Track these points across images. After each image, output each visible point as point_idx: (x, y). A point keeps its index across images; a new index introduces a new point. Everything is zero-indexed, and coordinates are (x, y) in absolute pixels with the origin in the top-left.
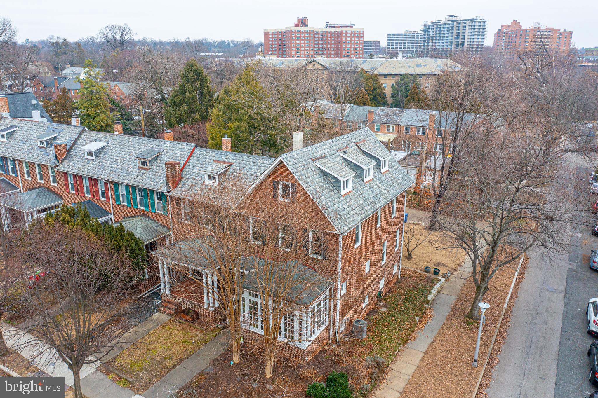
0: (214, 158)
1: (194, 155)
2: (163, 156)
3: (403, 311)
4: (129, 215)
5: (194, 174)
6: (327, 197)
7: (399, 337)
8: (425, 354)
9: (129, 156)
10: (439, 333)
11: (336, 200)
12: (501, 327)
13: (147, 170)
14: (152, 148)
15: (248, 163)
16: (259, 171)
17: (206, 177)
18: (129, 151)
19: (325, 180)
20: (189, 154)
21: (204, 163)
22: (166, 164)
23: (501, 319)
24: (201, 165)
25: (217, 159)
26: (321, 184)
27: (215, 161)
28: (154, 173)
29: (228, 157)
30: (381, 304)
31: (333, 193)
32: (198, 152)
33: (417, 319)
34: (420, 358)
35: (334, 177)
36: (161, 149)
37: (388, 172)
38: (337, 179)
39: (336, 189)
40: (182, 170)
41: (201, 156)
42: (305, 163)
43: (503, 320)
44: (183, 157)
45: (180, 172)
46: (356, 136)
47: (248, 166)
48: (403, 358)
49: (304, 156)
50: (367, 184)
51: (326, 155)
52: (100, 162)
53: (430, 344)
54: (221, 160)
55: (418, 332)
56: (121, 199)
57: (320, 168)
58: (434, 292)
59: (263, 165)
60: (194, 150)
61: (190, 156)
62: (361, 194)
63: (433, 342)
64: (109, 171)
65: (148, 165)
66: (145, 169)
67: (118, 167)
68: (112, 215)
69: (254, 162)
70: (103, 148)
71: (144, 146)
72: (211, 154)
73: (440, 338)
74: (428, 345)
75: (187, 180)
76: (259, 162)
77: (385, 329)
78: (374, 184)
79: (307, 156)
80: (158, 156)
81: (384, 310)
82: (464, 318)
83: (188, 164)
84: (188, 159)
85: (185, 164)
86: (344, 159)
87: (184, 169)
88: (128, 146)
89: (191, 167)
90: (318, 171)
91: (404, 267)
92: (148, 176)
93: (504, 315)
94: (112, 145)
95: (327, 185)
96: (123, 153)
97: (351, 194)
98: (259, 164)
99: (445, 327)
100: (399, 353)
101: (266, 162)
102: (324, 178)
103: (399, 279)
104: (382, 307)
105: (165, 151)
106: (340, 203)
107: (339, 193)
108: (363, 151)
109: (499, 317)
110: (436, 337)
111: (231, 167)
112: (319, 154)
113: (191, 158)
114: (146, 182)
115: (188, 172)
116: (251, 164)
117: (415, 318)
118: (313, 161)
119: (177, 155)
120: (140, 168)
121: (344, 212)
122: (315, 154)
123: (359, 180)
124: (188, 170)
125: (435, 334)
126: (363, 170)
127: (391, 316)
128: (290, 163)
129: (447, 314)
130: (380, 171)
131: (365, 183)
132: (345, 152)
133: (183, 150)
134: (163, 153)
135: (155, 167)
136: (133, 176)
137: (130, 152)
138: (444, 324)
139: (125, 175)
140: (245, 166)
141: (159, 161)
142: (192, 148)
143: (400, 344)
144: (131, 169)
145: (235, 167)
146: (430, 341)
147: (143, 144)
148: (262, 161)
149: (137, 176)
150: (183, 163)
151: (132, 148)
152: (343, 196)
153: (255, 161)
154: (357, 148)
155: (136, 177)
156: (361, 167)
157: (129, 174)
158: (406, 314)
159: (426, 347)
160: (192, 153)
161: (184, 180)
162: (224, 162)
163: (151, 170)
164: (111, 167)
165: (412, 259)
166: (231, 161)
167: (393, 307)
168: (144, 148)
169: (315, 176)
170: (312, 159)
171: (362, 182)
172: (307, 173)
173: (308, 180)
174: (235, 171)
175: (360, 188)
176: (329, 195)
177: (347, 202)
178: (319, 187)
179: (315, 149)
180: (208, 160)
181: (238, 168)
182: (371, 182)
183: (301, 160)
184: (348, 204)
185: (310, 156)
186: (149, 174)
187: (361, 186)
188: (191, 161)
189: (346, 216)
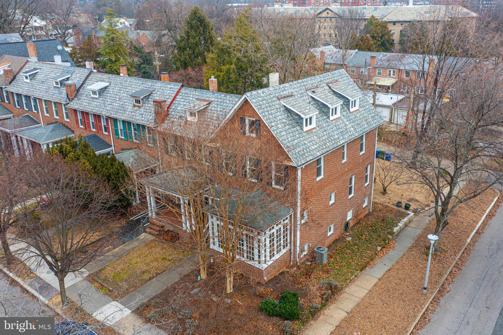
0: (197, 97)
1: (180, 94)
2: (154, 95)
3: (367, 241)
4: (126, 147)
5: (179, 111)
6: (288, 132)
7: (357, 264)
8: (380, 280)
9: (126, 95)
10: (397, 262)
11: (297, 136)
12: (459, 259)
13: (140, 107)
14: (146, 87)
15: (225, 101)
17: (188, 114)
18: (127, 90)
19: (288, 117)
20: (176, 93)
21: (188, 101)
22: (154, 101)
23: (462, 252)
24: (185, 103)
25: (199, 97)
26: (284, 121)
27: (197, 99)
28: (145, 110)
29: (208, 96)
30: (348, 234)
31: (295, 129)
32: (184, 91)
33: (379, 248)
34: (373, 284)
35: (297, 115)
36: (153, 88)
37: (358, 112)
38: (300, 116)
39: (299, 125)
40: (168, 108)
41: (186, 95)
42: (270, 101)
43: (463, 253)
44: (171, 96)
45: (166, 109)
46: (329, 77)
47: (225, 104)
48: (357, 283)
49: (270, 94)
50: (334, 121)
51: (293, 94)
52: (102, 100)
53: (387, 271)
54: (202, 98)
55: (378, 261)
56: (120, 134)
57: (285, 106)
58: (401, 225)
60: (180, 89)
61: (177, 94)
62: (325, 131)
63: (389, 270)
64: (109, 108)
65: (141, 103)
66: (138, 106)
67: (117, 105)
68: (113, 148)
69: (230, 101)
70: (106, 88)
71: (139, 86)
72: (194, 93)
73: (397, 266)
74: (385, 272)
75: (172, 116)
76: (235, 101)
77: (346, 256)
78: (341, 122)
79: (273, 95)
80: (149, 95)
81: (349, 239)
82: (424, 250)
83: (174, 102)
84: (175, 98)
85: (172, 102)
86: (312, 98)
87: (171, 107)
88: (126, 86)
89: (176, 105)
92: (140, 112)
93: (466, 249)
94: (113, 85)
95: (290, 122)
96: (122, 92)
97: (313, 131)
99: (404, 257)
100: (355, 278)
102: (288, 115)
103: (370, 212)
104: (347, 236)
105: (156, 90)
106: (301, 139)
107: (302, 129)
108: (334, 91)
109: (459, 250)
110: (393, 266)
111: (211, 105)
112: (286, 93)
113: (178, 97)
114: (138, 118)
115: (173, 109)
116: (228, 102)
117: (376, 248)
118: (279, 100)
119: (165, 94)
120: (134, 106)
121: (304, 147)
122: (282, 93)
123: (325, 117)
124: (174, 107)
125: (393, 263)
126: (329, 108)
127: (355, 245)
128: (254, 101)
129: (410, 245)
130: (349, 110)
131: (331, 121)
132: (313, 92)
133: (171, 89)
134: (154, 92)
135: (147, 105)
136: (128, 113)
137: (127, 92)
138: (404, 255)
139: (121, 112)
140: (222, 104)
141: (150, 100)
142: (179, 88)
143: (358, 270)
144: (127, 106)
145: (213, 105)
146: (387, 268)
147: (138, 84)
149: (132, 112)
150: (170, 100)
151: (129, 88)
152: (305, 132)
153: (231, 99)
154: (328, 88)
155: (130, 113)
156: (327, 106)
157: (125, 111)
158: (370, 244)
159: (382, 274)
160: (178, 92)
161: (169, 116)
162: (205, 100)
163: (143, 107)
164: (111, 105)
165: (387, 194)
166: (210, 99)
167: (359, 237)
168: (139, 87)
169: (279, 113)
170: (278, 97)
171: (328, 120)
172: (271, 110)
173: (271, 116)
174: (213, 108)
175: (325, 125)
176: (290, 131)
177: (309, 138)
178: (282, 123)
179: (283, 89)
180: (191, 99)
181: (216, 106)
182: (338, 120)
183: (265, 98)
184: (309, 139)
185: (277, 95)
186: (141, 111)
187: (327, 124)
188: (177, 99)
189: (305, 151)
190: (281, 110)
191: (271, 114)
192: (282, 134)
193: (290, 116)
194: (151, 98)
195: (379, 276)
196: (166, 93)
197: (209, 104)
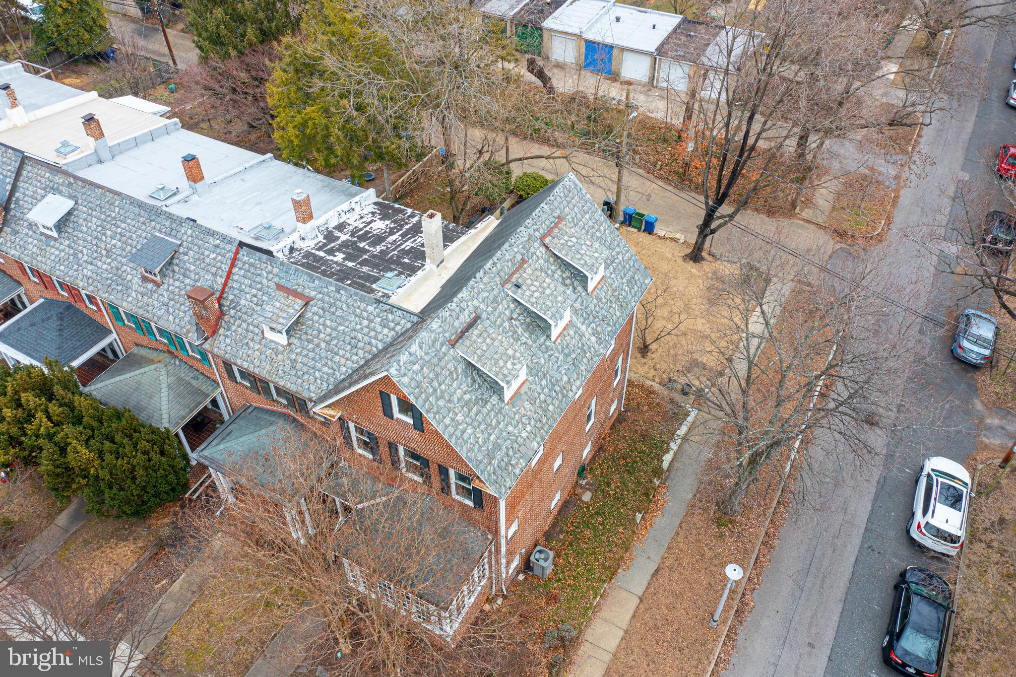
0: (276, 280)
1: (239, 264)
3: (618, 499)
4: (145, 344)
5: (244, 309)
6: (476, 424)
8: (641, 600)
9: (119, 244)
10: (669, 548)
11: (494, 422)
12: (772, 522)
13: (158, 285)
14: (160, 231)
15: (339, 304)
16: (359, 327)
17: (266, 327)
18: (119, 230)
19: (474, 381)
20: (229, 262)
21: (259, 286)
23: (776, 502)
24: (254, 291)
25: (283, 282)
26: (467, 397)
27: (279, 287)
28: (172, 296)
29: (300, 281)
30: (584, 483)
31: (489, 406)
32: (246, 259)
33: (639, 516)
34: (631, 612)
36: (175, 237)
37: (603, 283)
38: (497, 383)
39: (494, 392)
41: (252, 270)
42: (435, 360)
43: (779, 502)
44: (220, 268)
45: (217, 306)
46: (544, 217)
47: (339, 313)
48: (605, 613)
49: (434, 342)
50: (559, 341)
51: (478, 311)
52: (69, 246)
53: (653, 575)
54: (289, 285)
55: (637, 548)
56: (124, 318)
57: (464, 359)
58: (674, 446)
59: (365, 314)
60: (237, 253)
61: (233, 265)
62: (544, 376)
63: (657, 571)
64: (89, 273)
66: (154, 282)
67: (105, 266)
68: (114, 335)
69: (348, 305)
70: (69, 213)
71: (143, 223)
72: (270, 267)
73: (668, 563)
74: (649, 578)
75: (232, 321)
76: (359, 307)
78: (572, 333)
79: (441, 340)
81: (587, 497)
83: (230, 284)
84: (229, 273)
85: (225, 284)
86: (516, 301)
87: (225, 295)
88: (115, 218)
89: (236, 292)
90: (461, 367)
91: (633, 375)
92: (162, 299)
94: (85, 209)
95: (479, 392)
96: (109, 233)
97: (522, 390)
98: (358, 311)
99: (682, 533)
100: (601, 602)
101: (370, 308)
103: (620, 414)
104: (584, 488)
106: (501, 426)
107: (501, 399)
108: (555, 256)
109: (772, 499)
110: (663, 558)
111: (309, 307)
112: (465, 318)
113: (235, 270)
114: (159, 313)
115: (232, 301)
116: (344, 307)
117: (634, 517)
118: (453, 346)
119: (207, 260)
120: (145, 279)
121: (508, 443)
122: (457, 324)
123: (543, 340)
124: (231, 297)
125: (663, 550)
126: (550, 325)
127: (597, 513)
129: (690, 496)
130: (587, 290)
131: (555, 342)
132: (518, 286)
133: (218, 251)
134: (181, 250)
135: (171, 281)
136: (134, 295)
137: (121, 235)
138: (681, 526)
139: (120, 288)
140: (333, 309)
141: (176, 269)
142: (234, 249)
143: (604, 581)
144: (130, 277)
145: (315, 309)
146: (652, 567)
147: (142, 219)
148: (363, 305)
149: (143, 295)
150: (221, 281)
151: (123, 225)
152: (508, 403)
153: (351, 301)
154: (544, 251)
155: (140, 297)
156: (546, 321)
157: (127, 288)
158: (623, 506)
159: (645, 584)
160: (234, 259)
161: (226, 318)
162: (296, 294)
163: (165, 287)
164: (91, 264)
165: (649, 354)
166: (307, 292)
167: (603, 491)
168: (144, 228)
169: (455, 384)
170: (450, 341)
171: (548, 343)
172: (440, 385)
173: (441, 403)
174: (316, 318)
175: (543, 361)
176: (480, 418)
177: (515, 414)
178: (462, 407)
179: (457, 310)
180: (265, 281)
181: (321, 312)
182: (565, 333)
183: (427, 358)
184: (517, 416)
185: (447, 335)
186: (162, 295)
187: (546, 356)
188: (236, 277)
189: (511, 453)
190: (460, 370)
191: (442, 397)
192: (465, 436)
193: (476, 377)
194: (177, 265)
195: (640, 591)
196: (208, 256)
197: (307, 304)
